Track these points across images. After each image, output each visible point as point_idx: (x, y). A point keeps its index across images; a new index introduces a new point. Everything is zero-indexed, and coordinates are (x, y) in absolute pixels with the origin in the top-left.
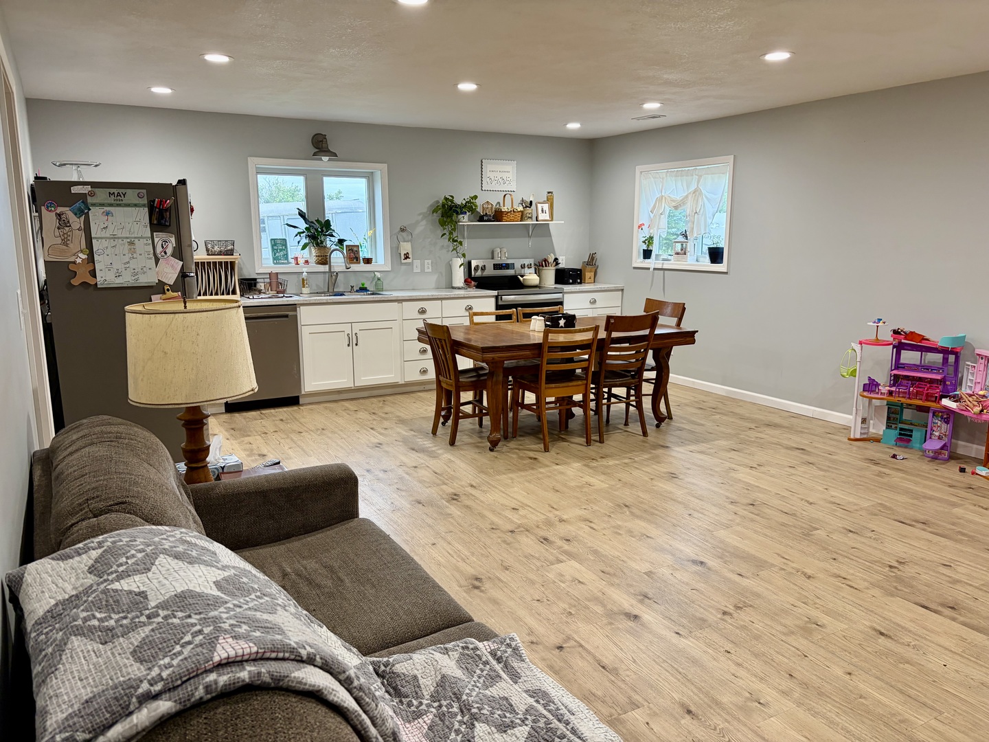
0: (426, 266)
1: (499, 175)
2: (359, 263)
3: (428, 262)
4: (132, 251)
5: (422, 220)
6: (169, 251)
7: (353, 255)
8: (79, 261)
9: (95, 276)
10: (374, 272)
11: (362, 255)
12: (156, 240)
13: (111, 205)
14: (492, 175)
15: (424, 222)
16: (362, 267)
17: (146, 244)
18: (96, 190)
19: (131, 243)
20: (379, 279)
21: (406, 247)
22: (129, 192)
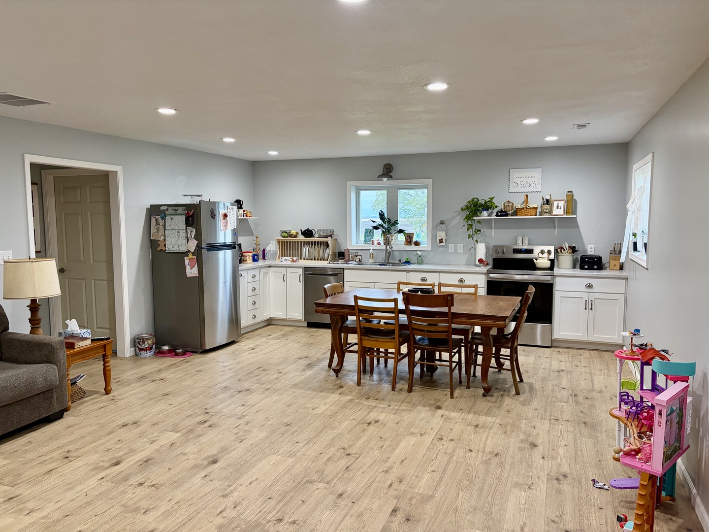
0: (459, 248)
1: (525, 180)
2: (412, 245)
3: (460, 246)
4: (179, 236)
5: (457, 215)
6: (193, 236)
7: (409, 239)
8: (161, 240)
9: (165, 247)
10: (416, 251)
11: (414, 239)
12: (188, 231)
13: (173, 215)
14: (518, 180)
15: (459, 217)
16: (413, 247)
17: (183, 233)
18: (169, 208)
19: (178, 232)
20: (420, 256)
21: (441, 235)
22: (179, 208)
